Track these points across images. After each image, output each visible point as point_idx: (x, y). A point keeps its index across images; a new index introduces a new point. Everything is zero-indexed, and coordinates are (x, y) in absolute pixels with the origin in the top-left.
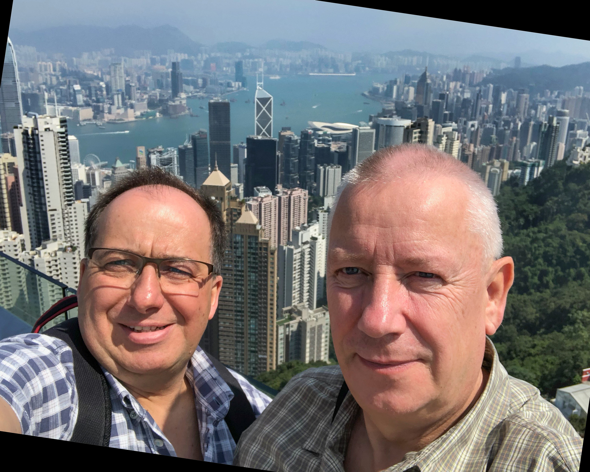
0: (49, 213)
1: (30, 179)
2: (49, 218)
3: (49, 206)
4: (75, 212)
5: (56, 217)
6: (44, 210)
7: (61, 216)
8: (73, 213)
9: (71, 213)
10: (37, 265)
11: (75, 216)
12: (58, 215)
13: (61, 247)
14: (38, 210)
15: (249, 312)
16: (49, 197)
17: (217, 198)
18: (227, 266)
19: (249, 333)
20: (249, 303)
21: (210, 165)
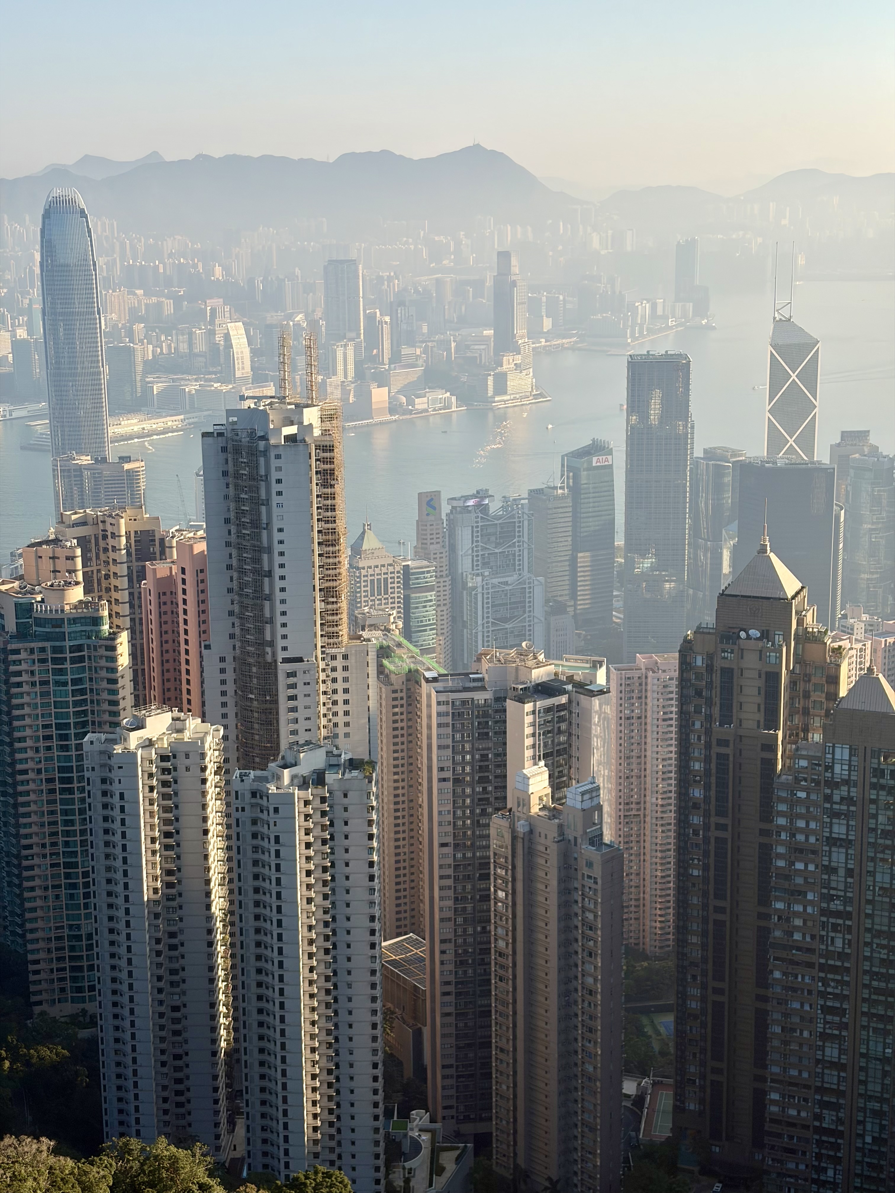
0: (283, 668)
1: (235, 575)
2: (282, 681)
3: (285, 649)
4: (345, 668)
5: (299, 680)
6: (269, 658)
7: (313, 677)
8: (340, 668)
9: (334, 669)
10: (276, 810)
11: (346, 680)
12: (306, 673)
13: (333, 761)
14: (251, 660)
15: (865, 986)
16: (284, 625)
17: (766, 635)
18: (801, 837)
19: (862, 1055)
20: (866, 958)
21: (620, 541)
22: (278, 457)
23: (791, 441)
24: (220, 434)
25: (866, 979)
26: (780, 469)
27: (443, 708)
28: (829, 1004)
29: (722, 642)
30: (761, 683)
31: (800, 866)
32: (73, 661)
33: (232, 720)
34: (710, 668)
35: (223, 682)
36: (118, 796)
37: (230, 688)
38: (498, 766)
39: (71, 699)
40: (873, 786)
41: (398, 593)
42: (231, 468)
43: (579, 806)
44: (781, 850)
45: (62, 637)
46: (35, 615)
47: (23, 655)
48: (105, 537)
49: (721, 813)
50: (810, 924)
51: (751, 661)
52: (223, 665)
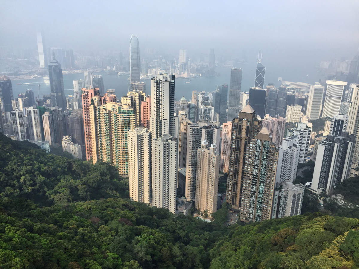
0: (163, 121)
2: (163, 123)
3: (163, 117)
5: (166, 123)
6: (161, 119)
7: (168, 123)
10: (159, 145)
12: (167, 122)
13: (170, 138)
14: (158, 119)
15: (260, 181)
16: (164, 113)
17: (247, 120)
18: (250, 155)
19: (259, 193)
20: (260, 176)
21: (228, 101)
22: (164, 84)
23: (259, 85)
24: (154, 79)
25: (260, 180)
26: (257, 90)
27: (191, 129)
28: (253, 184)
29: (239, 120)
30: (246, 128)
31: (250, 160)
32: (128, 118)
33: (154, 129)
34: (237, 125)
35: (153, 123)
36: (133, 141)
37: (154, 124)
38: (200, 140)
39: (127, 124)
40: (264, 147)
41: (188, 108)
42: (156, 85)
43: (213, 148)
44: (247, 157)
45: (125, 113)
46: (122, 109)
47: (119, 116)
48: (136, 96)
49: (237, 150)
50: (251, 170)
51: (244, 125)
52: (153, 120)
